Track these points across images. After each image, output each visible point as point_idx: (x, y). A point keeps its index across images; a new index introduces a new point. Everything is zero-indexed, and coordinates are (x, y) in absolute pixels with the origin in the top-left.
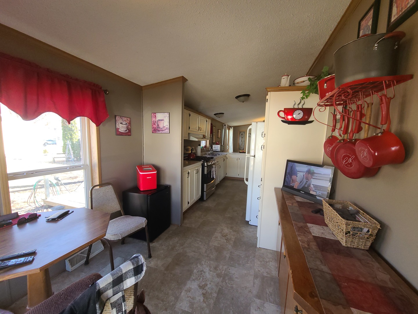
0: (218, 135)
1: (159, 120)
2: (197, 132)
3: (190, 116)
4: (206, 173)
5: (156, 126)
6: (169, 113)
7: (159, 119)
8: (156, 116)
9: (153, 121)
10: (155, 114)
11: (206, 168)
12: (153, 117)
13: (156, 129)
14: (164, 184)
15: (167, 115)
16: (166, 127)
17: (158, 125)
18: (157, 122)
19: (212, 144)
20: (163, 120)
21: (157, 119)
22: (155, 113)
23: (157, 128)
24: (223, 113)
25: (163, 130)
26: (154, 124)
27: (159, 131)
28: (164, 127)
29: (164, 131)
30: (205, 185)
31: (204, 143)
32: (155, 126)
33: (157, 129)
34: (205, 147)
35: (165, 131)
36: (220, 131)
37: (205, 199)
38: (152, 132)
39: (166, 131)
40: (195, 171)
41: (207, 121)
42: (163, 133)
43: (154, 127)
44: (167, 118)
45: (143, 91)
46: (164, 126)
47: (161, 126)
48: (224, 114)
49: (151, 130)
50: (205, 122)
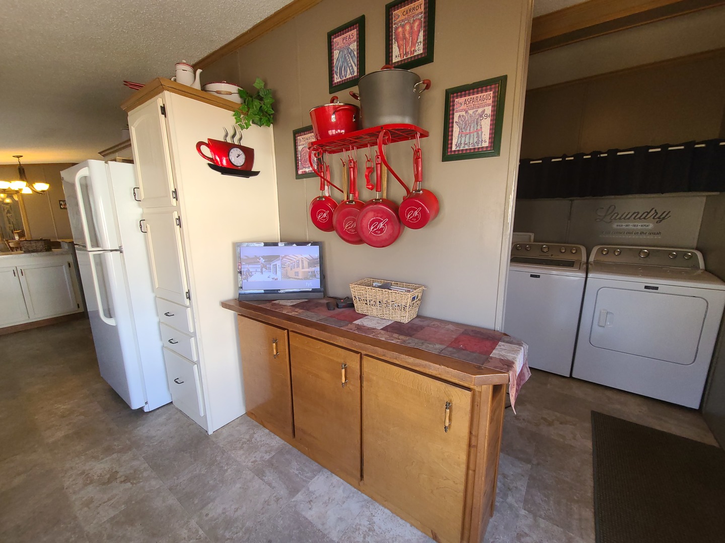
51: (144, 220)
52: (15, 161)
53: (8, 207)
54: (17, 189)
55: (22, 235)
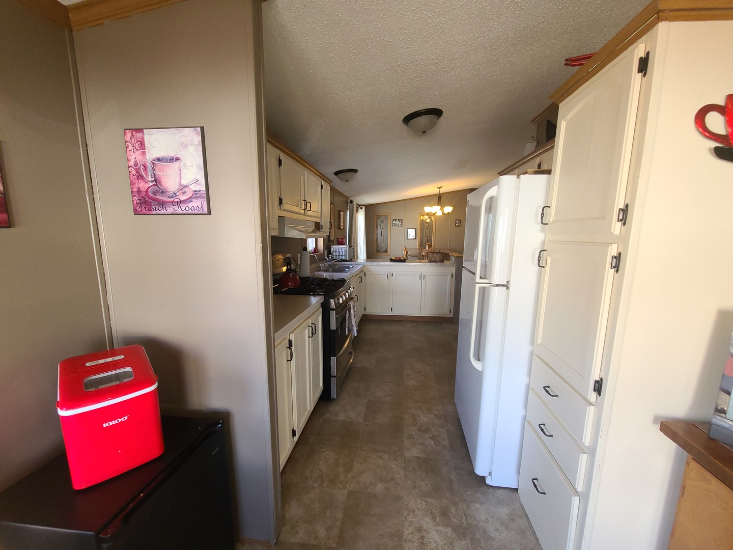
0: (339, 225)
1: (158, 160)
2: (300, 214)
3: (280, 164)
4: (333, 326)
5: (147, 186)
6: (202, 129)
7: (161, 154)
8: (142, 144)
9: (132, 163)
10: (139, 135)
11: (333, 314)
12: (130, 148)
13: (149, 197)
14: (204, 408)
15: (192, 137)
16: (194, 187)
17: (157, 181)
18: (149, 166)
19: (328, 243)
20: (177, 159)
21: (151, 155)
22: (140, 130)
23: (154, 193)
24: (355, 171)
25: (181, 202)
26: (140, 177)
27: (162, 204)
28: (183, 188)
29: (183, 206)
30: (333, 360)
31: (312, 243)
32: (143, 186)
33: (154, 199)
34: (316, 250)
35: (191, 205)
36: (342, 213)
37: (334, 394)
38: (135, 210)
39: (196, 204)
40: (307, 330)
41: (322, 186)
42: (179, 211)
43: (139, 191)
44: (191, 149)
45: (75, 34)
46: (184, 182)
47: (170, 183)
48: (358, 173)
49: (128, 203)
50: (320, 187)
51: (545, 250)
52: (437, 191)
53: (427, 225)
54: (434, 212)
55: (430, 246)
